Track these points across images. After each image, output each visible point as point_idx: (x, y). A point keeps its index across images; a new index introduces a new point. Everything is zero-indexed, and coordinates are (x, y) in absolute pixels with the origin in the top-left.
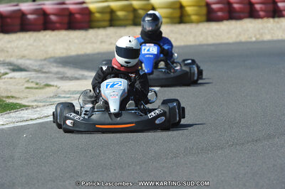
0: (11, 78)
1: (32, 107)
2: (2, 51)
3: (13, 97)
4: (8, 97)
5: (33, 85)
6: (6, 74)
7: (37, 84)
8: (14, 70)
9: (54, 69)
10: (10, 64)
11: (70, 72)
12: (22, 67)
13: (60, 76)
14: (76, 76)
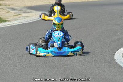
0: (11, 12)
1: (10, 21)
2: (12, 4)
3: (6, 18)
4: (5, 18)
5: (16, 15)
6: (10, 11)
7: (17, 14)
8: (13, 10)
9: (24, 10)
10: (12, 8)
11: (28, 10)
12: (16, 9)
13: (25, 12)
14: (29, 12)
